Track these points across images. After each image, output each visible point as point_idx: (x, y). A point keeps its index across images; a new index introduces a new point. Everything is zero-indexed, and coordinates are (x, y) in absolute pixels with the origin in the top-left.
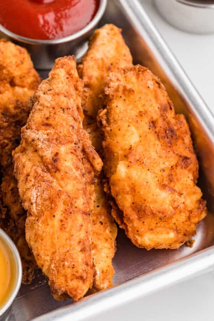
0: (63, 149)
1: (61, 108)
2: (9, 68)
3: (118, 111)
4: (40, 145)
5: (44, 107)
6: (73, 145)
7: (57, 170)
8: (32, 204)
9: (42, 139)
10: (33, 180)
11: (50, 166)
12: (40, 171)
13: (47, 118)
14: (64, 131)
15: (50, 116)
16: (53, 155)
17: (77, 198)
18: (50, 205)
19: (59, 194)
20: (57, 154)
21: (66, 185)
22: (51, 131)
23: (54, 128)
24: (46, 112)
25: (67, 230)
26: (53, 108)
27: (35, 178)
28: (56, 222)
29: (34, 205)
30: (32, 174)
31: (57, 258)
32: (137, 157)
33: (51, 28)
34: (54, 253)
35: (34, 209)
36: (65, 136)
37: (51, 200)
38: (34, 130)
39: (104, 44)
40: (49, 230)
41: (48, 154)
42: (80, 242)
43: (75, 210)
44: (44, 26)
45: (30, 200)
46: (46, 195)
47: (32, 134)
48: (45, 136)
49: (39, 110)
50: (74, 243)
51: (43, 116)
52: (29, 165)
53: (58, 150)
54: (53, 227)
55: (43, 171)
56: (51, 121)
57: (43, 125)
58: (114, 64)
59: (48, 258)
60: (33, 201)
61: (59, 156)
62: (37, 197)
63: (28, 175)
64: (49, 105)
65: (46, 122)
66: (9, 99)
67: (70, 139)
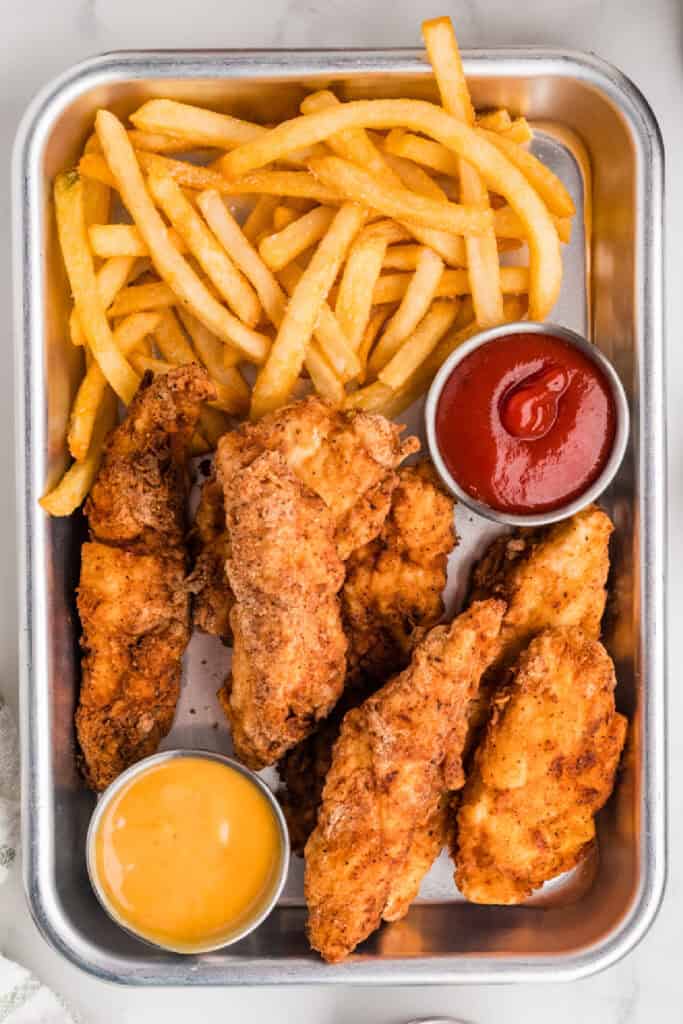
0: (408, 767)
1: (438, 701)
2: (407, 539)
3: (520, 718)
4: (379, 748)
5: (414, 689)
6: (428, 763)
7: (387, 791)
8: (329, 824)
9: (386, 741)
10: (345, 792)
11: (379, 783)
12: (361, 785)
13: (411, 709)
14: (423, 739)
15: (416, 707)
16: (389, 772)
17: (393, 842)
18: (349, 844)
19: (370, 834)
20: (395, 773)
21: (389, 817)
22: (405, 733)
23: (412, 729)
24: (413, 699)
25: (359, 881)
26: (427, 697)
27: (350, 792)
28: (348, 869)
29: (331, 827)
30: (350, 782)
31: (329, 905)
32: (510, 805)
33: (508, 490)
34: (328, 896)
35: (329, 831)
36: (422, 746)
37: (356, 838)
38: (381, 719)
39: (571, 555)
40: (332, 874)
41: (384, 768)
42: (369, 900)
43: (384, 858)
44: (497, 484)
45: (329, 816)
46: (351, 826)
47: (378, 723)
48: (394, 739)
49: (405, 691)
50: (360, 898)
51: (406, 703)
52: (352, 764)
53: (401, 766)
54: (341, 872)
55: (366, 784)
56: (414, 716)
57: (398, 716)
58: (569, 597)
59: (318, 897)
60: (333, 822)
61: (398, 776)
62: (339, 821)
63: (342, 780)
64: (422, 690)
65: (406, 713)
66: (387, 588)
67: (427, 755)
